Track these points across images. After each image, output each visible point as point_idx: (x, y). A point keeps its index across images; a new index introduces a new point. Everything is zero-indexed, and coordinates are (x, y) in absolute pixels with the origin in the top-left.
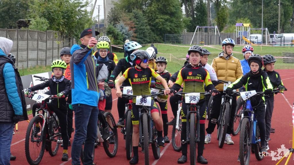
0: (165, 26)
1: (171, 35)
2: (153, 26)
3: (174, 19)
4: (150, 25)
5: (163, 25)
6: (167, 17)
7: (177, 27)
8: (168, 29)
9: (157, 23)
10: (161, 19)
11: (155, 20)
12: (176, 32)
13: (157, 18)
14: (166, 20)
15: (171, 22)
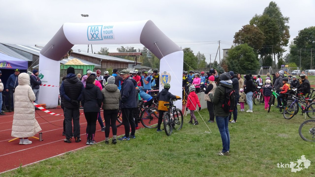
0: (248, 67)
1: (251, 71)
2: (243, 66)
3: (253, 63)
4: (241, 66)
5: (247, 66)
6: (249, 63)
7: (254, 67)
8: (250, 68)
9: (244, 65)
10: (246, 63)
11: (243, 64)
12: (253, 69)
13: (245, 63)
14: (249, 64)
15: (252, 65)
